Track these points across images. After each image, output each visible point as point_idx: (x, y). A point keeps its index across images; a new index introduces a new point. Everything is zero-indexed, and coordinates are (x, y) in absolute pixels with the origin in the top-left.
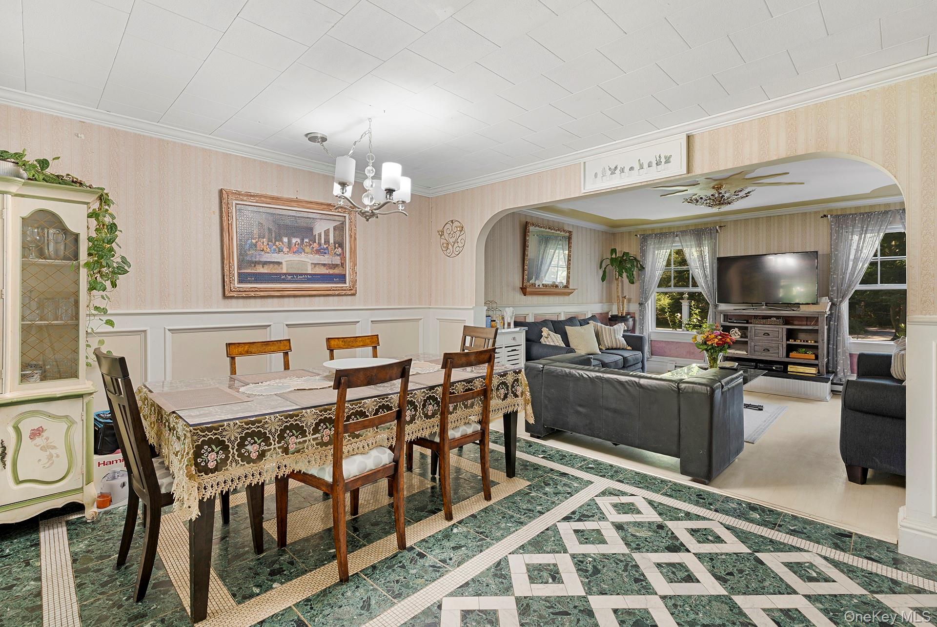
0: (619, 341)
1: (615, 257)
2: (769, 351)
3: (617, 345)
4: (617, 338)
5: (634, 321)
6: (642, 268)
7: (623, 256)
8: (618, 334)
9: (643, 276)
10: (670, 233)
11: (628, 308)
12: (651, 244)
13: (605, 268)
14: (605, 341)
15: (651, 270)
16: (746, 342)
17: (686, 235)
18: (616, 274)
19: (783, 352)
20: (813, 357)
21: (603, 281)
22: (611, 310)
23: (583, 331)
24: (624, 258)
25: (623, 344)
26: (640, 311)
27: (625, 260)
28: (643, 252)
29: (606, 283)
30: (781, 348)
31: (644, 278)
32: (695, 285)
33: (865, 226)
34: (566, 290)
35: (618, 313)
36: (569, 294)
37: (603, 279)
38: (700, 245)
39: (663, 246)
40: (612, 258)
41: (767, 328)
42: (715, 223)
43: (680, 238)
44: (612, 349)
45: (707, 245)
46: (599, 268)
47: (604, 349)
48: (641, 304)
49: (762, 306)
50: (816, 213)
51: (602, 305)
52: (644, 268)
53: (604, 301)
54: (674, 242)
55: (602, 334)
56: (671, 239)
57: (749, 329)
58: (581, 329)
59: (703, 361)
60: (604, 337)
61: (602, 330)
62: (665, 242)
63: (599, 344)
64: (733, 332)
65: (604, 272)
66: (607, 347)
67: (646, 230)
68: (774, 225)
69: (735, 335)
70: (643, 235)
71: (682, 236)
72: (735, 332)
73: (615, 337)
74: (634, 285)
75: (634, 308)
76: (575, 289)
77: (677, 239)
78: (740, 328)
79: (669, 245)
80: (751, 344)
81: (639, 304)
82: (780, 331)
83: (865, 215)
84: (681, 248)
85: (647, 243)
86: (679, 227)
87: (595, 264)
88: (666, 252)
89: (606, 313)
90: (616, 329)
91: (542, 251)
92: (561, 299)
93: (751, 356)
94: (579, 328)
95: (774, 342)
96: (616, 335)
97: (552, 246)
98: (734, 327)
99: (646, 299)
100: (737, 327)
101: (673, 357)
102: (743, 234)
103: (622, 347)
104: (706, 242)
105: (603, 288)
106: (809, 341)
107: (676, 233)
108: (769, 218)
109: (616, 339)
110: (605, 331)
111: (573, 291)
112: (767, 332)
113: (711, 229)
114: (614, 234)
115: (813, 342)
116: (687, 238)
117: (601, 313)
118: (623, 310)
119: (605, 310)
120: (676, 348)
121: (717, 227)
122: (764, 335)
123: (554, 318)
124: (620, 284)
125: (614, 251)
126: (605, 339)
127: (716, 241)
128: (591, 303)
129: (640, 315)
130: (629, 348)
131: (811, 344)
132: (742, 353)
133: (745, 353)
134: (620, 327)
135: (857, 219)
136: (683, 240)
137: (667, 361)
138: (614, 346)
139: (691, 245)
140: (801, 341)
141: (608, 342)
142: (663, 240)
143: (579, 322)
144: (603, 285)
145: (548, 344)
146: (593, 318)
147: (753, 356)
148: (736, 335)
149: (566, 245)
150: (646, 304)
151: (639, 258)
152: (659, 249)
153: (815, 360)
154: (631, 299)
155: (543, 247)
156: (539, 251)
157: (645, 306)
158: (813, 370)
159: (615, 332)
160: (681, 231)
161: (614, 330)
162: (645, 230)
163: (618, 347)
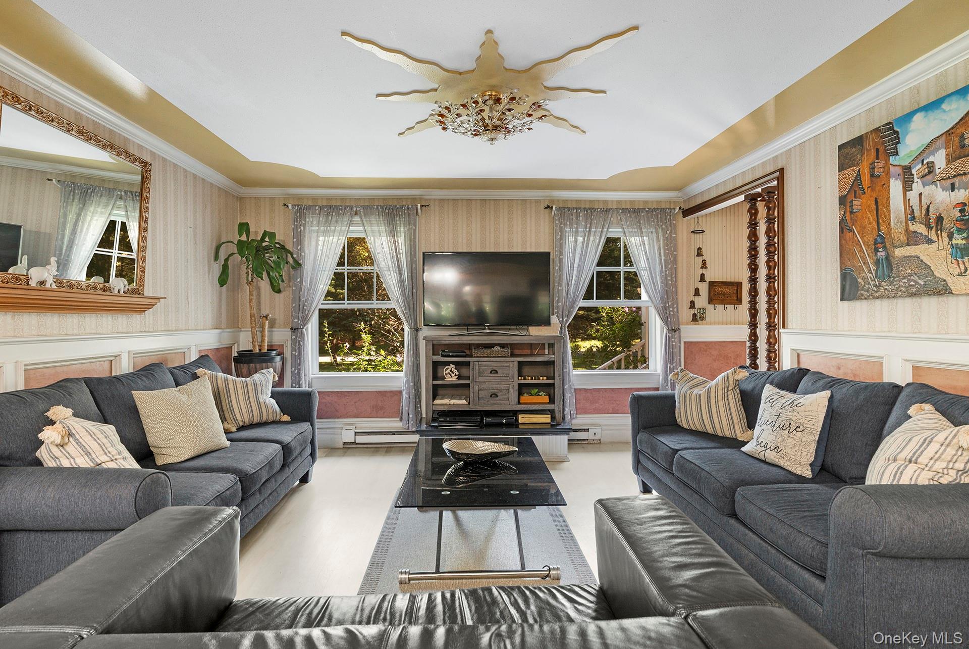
0: (266, 406)
1: (246, 240)
2: (497, 396)
3: (261, 416)
4: (261, 400)
5: (283, 360)
6: (298, 265)
7: (263, 239)
8: (262, 394)
9: (299, 280)
10: (346, 207)
11: (271, 336)
12: (312, 223)
13: (226, 260)
14: (236, 411)
15: (313, 270)
16: (468, 386)
17: (372, 214)
18: (247, 273)
19: (513, 395)
20: (547, 399)
21: (222, 285)
22: (237, 342)
23: (184, 398)
24: (264, 244)
25: (274, 412)
26: (294, 342)
27: (267, 249)
28: (299, 239)
29: (227, 290)
30: (511, 391)
31: (301, 282)
32: (384, 297)
33: (588, 226)
34: (135, 300)
35: (254, 346)
36: (142, 309)
37: (222, 281)
38: (393, 233)
39: (333, 228)
40: (239, 241)
41: (493, 362)
42: (414, 199)
43: (361, 217)
44: (252, 426)
45: (403, 234)
46: (213, 259)
47: (234, 429)
48: (294, 330)
49: (485, 329)
50: (537, 201)
51: (221, 333)
52: (300, 265)
53: (224, 325)
54: (351, 223)
55: (229, 396)
56: (346, 219)
57: (472, 364)
58: (179, 395)
59: (398, 419)
60: (234, 401)
61: (228, 389)
62: (337, 222)
63: (223, 419)
64: (448, 371)
65: (225, 267)
66: (241, 424)
67: (302, 199)
68: (490, 212)
69: (450, 375)
70: (298, 206)
71: (365, 215)
72: (451, 371)
73: (257, 399)
74: (282, 295)
75: (281, 336)
76: (159, 299)
77: (357, 219)
78: (457, 364)
79: (343, 228)
80: (474, 388)
81: (292, 329)
82: (511, 365)
83: (589, 211)
84: (362, 235)
85: (305, 221)
86: (359, 199)
87: (204, 251)
88: (338, 240)
89: (227, 348)
90: (258, 382)
91: (71, 217)
92: (122, 321)
93: (474, 407)
94: (173, 392)
95: (503, 383)
96: (260, 395)
97: (99, 210)
98: (448, 363)
99: (305, 321)
100: (453, 363)
101: (350, 417)
102: (451, 221)
103: (271, 419)
104: (402, 229)
105: (220, 300)
106: (541, 378)
107: (355, 209)
108: (484, 201)
109: (259, 403)
110: (236, 389)
111: (154, 301)
112: (495, 368)
113: (409, 208)
114: (241, 199)
115: (545, 378)
116: (373, 219)
117: (217, 349)
118: (263, 341)
119: (226, 342)
120: (355, 403)
121: (419, 205)
122: (491, 372)
123: (99, 373)
124: (255, 293)
125: (244, 227)
126: (235, 406)
127: (416, 227)
128: (196, 330)
129: (293, 349)
130: (286, 418)
131: (543, 382)
132: (460, 403)
133: (464, 402)
134: (266, 378)
135: (581, 215)
136: (366, 221)
137: (341, 426)
138: (256, 419)
139: (379, 231)
140: (532, 379)
141: (242, 413)
142: (334, 219)
143: (172, 373)
144: (221, 293)
145: (66, 463)
146: (203, 360)
147: (477, 407)
148: (453, 375)
149: (134, 209)
150: (304, 330)
151: (289, 247)
152: (326, 233)
153: (549, 403)
154: (275, 319)
155: (74, 209)
156: (65, 216)
157: (302, 333)
158: (546, 419)
159: (256, 390)
160: (363, 207)
161: (255, 385)
162: (300, 198)
163: (264, 419)
